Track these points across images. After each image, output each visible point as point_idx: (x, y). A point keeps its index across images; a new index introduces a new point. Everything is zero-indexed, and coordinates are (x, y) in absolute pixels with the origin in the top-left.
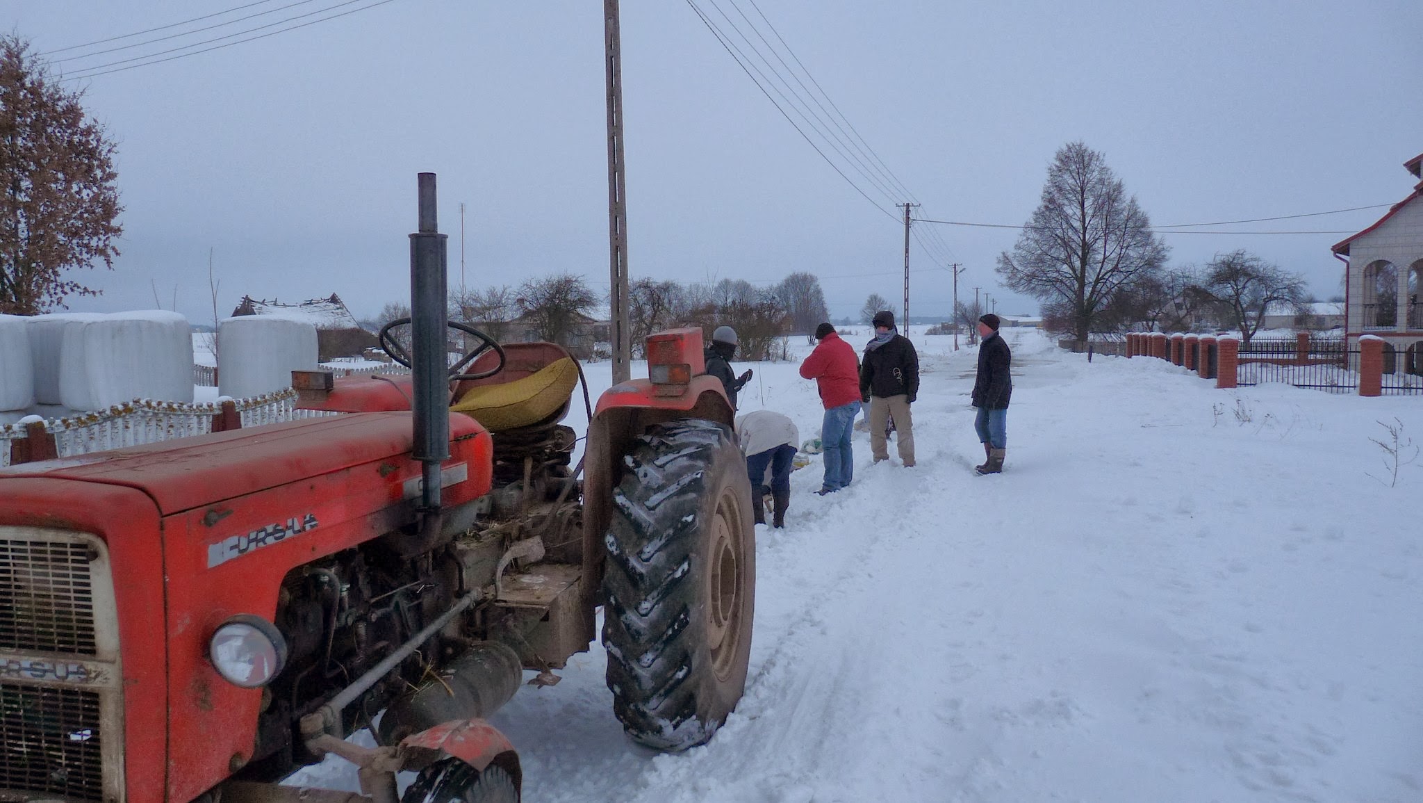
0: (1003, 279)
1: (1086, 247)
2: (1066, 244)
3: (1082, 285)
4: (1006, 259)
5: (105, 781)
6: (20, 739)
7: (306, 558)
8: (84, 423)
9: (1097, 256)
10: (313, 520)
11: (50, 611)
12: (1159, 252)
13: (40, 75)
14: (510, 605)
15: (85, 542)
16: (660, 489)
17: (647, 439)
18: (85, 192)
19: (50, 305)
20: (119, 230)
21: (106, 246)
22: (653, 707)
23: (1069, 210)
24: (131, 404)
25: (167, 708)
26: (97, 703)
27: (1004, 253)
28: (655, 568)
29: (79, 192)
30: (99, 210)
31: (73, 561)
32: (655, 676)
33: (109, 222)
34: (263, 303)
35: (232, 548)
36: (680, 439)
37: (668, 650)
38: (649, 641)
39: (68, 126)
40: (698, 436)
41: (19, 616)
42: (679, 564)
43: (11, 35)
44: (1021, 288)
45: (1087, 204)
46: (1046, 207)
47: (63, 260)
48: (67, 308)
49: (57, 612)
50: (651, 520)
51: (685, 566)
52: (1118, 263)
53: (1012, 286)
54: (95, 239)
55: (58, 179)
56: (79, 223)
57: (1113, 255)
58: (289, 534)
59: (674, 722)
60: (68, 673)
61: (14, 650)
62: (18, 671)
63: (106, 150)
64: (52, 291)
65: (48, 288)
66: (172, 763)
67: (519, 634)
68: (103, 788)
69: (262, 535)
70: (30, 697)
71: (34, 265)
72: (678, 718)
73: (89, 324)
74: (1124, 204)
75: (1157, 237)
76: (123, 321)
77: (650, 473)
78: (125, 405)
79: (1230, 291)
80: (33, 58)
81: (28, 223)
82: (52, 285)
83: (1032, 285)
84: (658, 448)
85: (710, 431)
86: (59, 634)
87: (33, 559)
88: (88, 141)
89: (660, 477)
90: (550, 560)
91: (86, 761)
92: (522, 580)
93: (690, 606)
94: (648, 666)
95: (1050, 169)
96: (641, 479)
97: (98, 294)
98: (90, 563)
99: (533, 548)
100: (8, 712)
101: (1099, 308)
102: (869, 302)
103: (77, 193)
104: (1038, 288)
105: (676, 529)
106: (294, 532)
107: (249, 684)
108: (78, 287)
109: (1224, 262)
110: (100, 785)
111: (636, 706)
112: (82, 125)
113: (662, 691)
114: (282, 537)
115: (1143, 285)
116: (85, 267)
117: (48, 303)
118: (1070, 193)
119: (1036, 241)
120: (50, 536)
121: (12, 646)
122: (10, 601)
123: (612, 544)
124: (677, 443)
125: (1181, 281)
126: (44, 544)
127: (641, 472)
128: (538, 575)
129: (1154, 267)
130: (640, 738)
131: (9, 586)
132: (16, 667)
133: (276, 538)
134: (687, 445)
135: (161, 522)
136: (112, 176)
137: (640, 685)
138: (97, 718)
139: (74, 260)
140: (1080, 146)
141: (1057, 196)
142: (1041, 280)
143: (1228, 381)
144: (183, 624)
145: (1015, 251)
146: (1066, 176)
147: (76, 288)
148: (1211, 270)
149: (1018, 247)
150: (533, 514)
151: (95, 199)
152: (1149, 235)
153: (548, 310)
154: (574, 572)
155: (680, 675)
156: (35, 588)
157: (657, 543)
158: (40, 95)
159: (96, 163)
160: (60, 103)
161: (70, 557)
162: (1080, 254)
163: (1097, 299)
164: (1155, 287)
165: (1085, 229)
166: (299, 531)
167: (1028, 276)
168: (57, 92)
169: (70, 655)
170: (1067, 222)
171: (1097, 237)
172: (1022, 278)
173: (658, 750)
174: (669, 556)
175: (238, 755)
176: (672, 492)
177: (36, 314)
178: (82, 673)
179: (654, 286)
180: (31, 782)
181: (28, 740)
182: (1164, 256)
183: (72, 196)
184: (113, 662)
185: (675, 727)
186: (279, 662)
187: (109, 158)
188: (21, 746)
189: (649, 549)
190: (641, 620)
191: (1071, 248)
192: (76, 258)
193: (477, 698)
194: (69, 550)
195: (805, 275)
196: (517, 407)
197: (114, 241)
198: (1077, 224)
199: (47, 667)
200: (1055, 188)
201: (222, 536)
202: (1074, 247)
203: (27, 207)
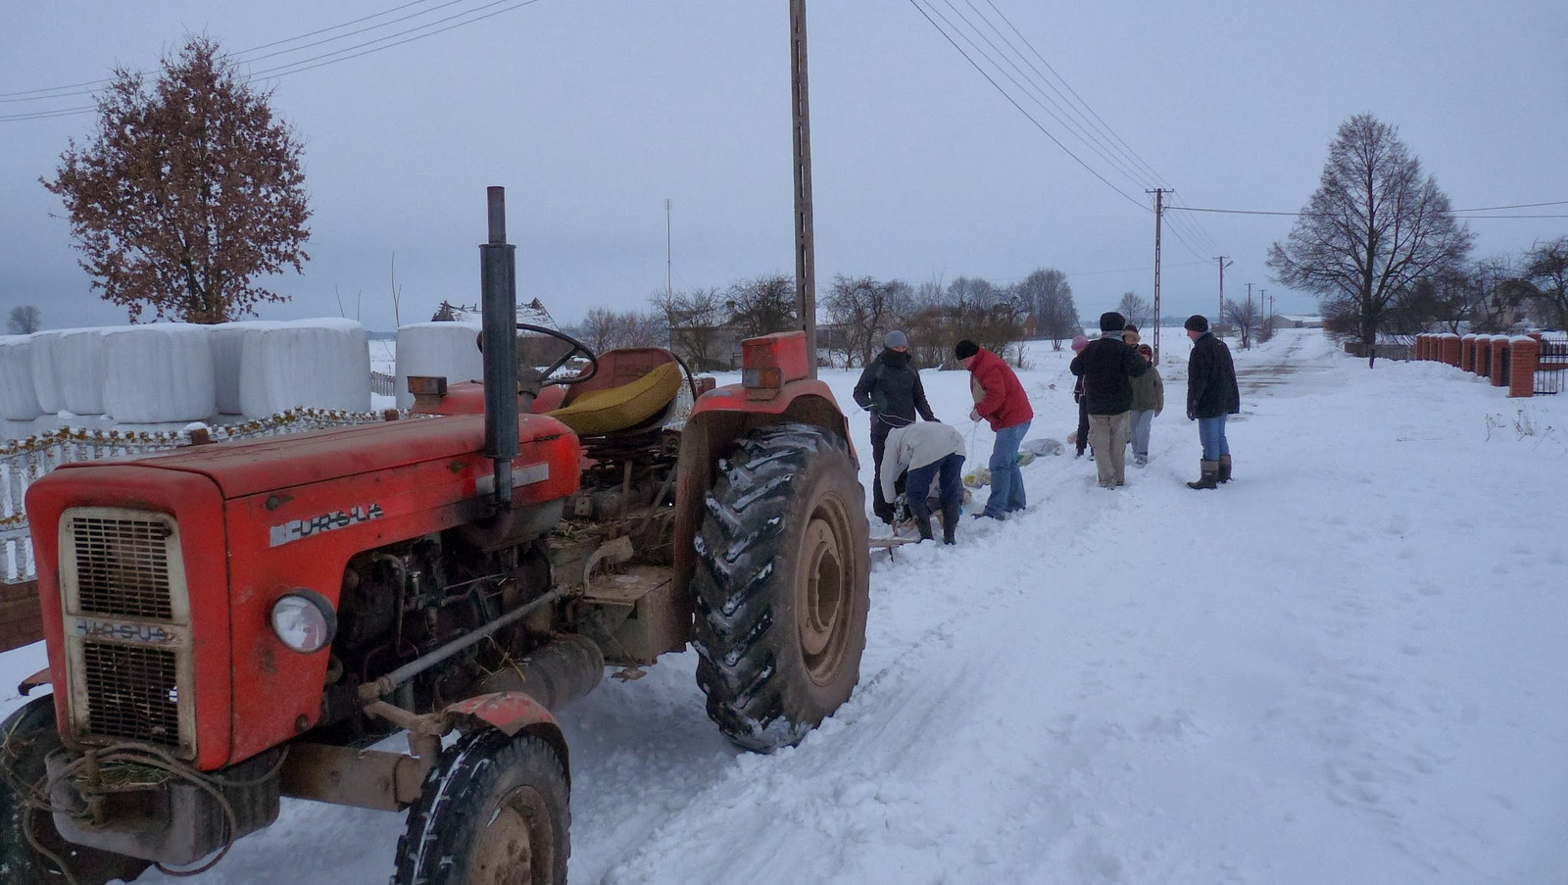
0: (1275, 273)
1: (1373, 234)
2: (1349, 231)
3: (1369, 279)
4: (1278, 251)
5: (181, 729)
6: (114, 692)
7: (371, 544)
8: (247, 430)
9: (1387, 246)
10: (379, 509)
11: (135, 581)
12: (1462, 240)
13: (230, 76)
14: (597, 601)
15: (160, 521)
16: (749, 491)
17: (743, 443)
18: (273, 196)
19: (240, 313)
20: (307, 234)
21: (295, 251)
22: (741, 705)
23: (1353, 193)
24: (293, 412)
25: (231, 666)
26: (173, 661)
27: (1275, 244)
28: (740, 569)
29: (267, 196)
30: (288, 214)
31: (153, 538)
32: (740, 675)
33: (297, 227)
34: (462, 309)
35: (294, 531)
36: (775, 442)
37: (753, 649)
38: (734, 640)
39: (257, 128)
40: (794, 440)
41: (111, 586)
42: (764, 565)
43: (201, 37)
44: (1296, 284)
45: (1375, 186)
46: (1327, 190)
47: (253, 266)
48: (257, 315)
49: (141, 582)
50: (737, 522)
51: (769, 568)
52: (1412, 254)
53: (1286, 281)
54: (283, 244)
55: (246, 183)
56: (266, 229)
57: (1407, 244)
58: (353, 521)
59: (762, 722)
60: (150, 635)
61: (108, 614)
62: (111, 633)
63: (293, 152)
64: (242, 299)
65: (238, 295)
66: (236, 715)
67: (607, 630)
68: (180, 735)
69: (325, 521)
70: (121, 655)
71: (224, 272)
72: (766, 718)
73: (266, 333)
74: (1421, 185)
75: (1459, 223)
76: (299, 329)
77: (740, 476)
78: (287, 413)
79: (1552, 285)
80: (223, 60)
81: (218, 228)
82: (242, 292)
83: (1310, 280)
84: (751, 451)
85: (807, 435)
86: (142, 601)
87: (121, 535)
88: (276, 143)
89: (749, 479)
90: (640, 560)
91: (166, 712)
92: (617, 579)
93: (774, 609)
94: (733, 665)
95: (1332, 146)
96: (731, 482)
97: (287, 300)
98: (166, 539)
99: (623, 548)
100: (105, 669)
101: (1389, 304)
102: (1124, 301)
103: (265, 197)
104: (1317, 283)
105: (761, 531)
106: (359, 520)
107: (305, 650)
108: (268, 294)
109: (1545, 251)
110: (176, 732)
111: (725, 705)
112: (270, 127)
113: (748, 690)
114: (346, 524)
115: (1445, 279)
116: (274, 273)
117: (238, 310)
118: (1354, 173)
119: (1315, 230)
120: (133, 516)
121: (106, 611)
122: (104, 572)
123: (700, 545)
124: (771, 446)
125: (1492, 273)
126: (129, 523)
127: (732, 474)
128: (634, 575)
129: (1458, 258)
130: (736, 738)
131: (102, 559)
132: (110, 629)
133: (340, 525)
134: (781, 449)
135: (224, 505)
136: (300, 178)
137: (727, 682)
138: (174, 674)
139: (264, 266)
140: (1368, 118)
141: (1339, 176)
142: (1319, 274)
143: (1524, 390)
144: (245, 595)
145: (1289, 241)
146: (1350, 154)
147: (265, 295)
148: (1529, 261)
149: (1292, 236)
150: (633, 516)
151: (284, 202)
152: (1451, 220)
153: (759, 314)
154: (668, 573)
155: (765, 674)
156: (124, 561)
157: (742, 545)
158: (228, 97)
159: (283, 165)
160: (249, 105)
161: (150, 534)
162: (1367, 243)
163: (1387, 295)
164: (1459, 280)
165: (1372, 214)
166: (364, 519)
167: (1305, 269)
168: (246, 94)
169: (151, 619)
170: (1352, 206)
171: (1387, 223)
172: (1297, 272)
173: (744, 748)
174: (753, 560)
175: (303, 717)
176: (759, 495)
177: (225, 322)
178: (161, 635)
179: (876, 286)
180: (124, 729)
181: (120, 692)
182: (1468, 245)
183: (260, 200)
184: (185, 626)
185: (764, 727)
186: (328, 633)
187: (297, 160)
188: (115, 698)
189: (733, 550)
190: (726, 620)
191: (1357, 237)
192: (266, 264)
193: (550, 686)
194: (149, 528)
195: (1052, 272)
196: (614, 411)
197: (302, 245)
198: (1363, 209)
199: (134, 629)
200: (1337, 168)
201: (282, 520)
202: (1359, 235)
203: (216, 211)
